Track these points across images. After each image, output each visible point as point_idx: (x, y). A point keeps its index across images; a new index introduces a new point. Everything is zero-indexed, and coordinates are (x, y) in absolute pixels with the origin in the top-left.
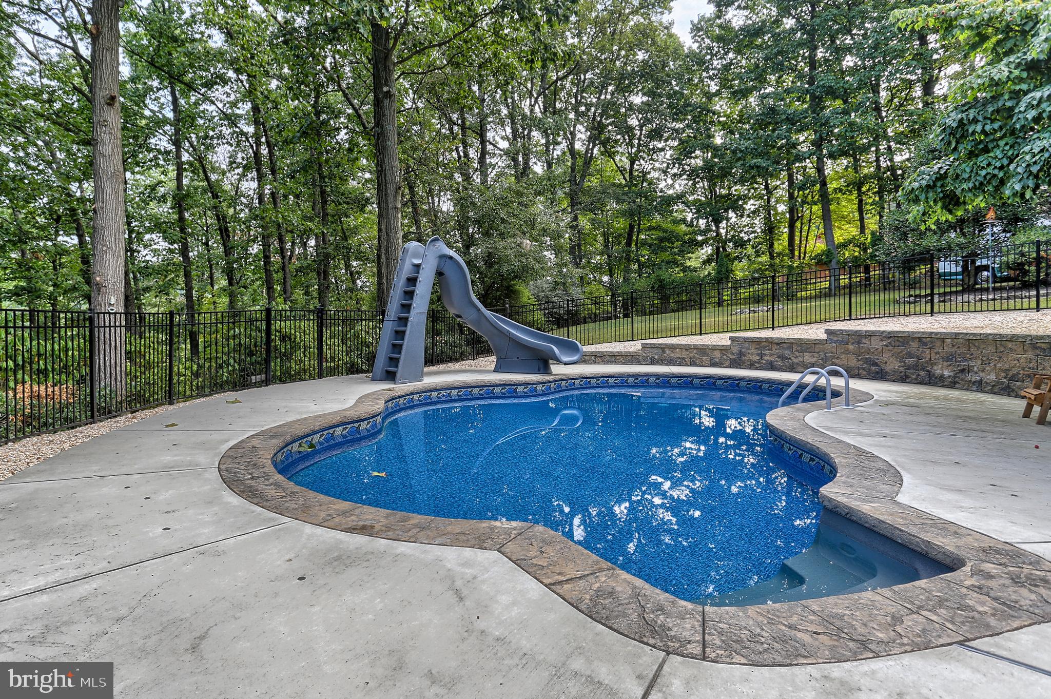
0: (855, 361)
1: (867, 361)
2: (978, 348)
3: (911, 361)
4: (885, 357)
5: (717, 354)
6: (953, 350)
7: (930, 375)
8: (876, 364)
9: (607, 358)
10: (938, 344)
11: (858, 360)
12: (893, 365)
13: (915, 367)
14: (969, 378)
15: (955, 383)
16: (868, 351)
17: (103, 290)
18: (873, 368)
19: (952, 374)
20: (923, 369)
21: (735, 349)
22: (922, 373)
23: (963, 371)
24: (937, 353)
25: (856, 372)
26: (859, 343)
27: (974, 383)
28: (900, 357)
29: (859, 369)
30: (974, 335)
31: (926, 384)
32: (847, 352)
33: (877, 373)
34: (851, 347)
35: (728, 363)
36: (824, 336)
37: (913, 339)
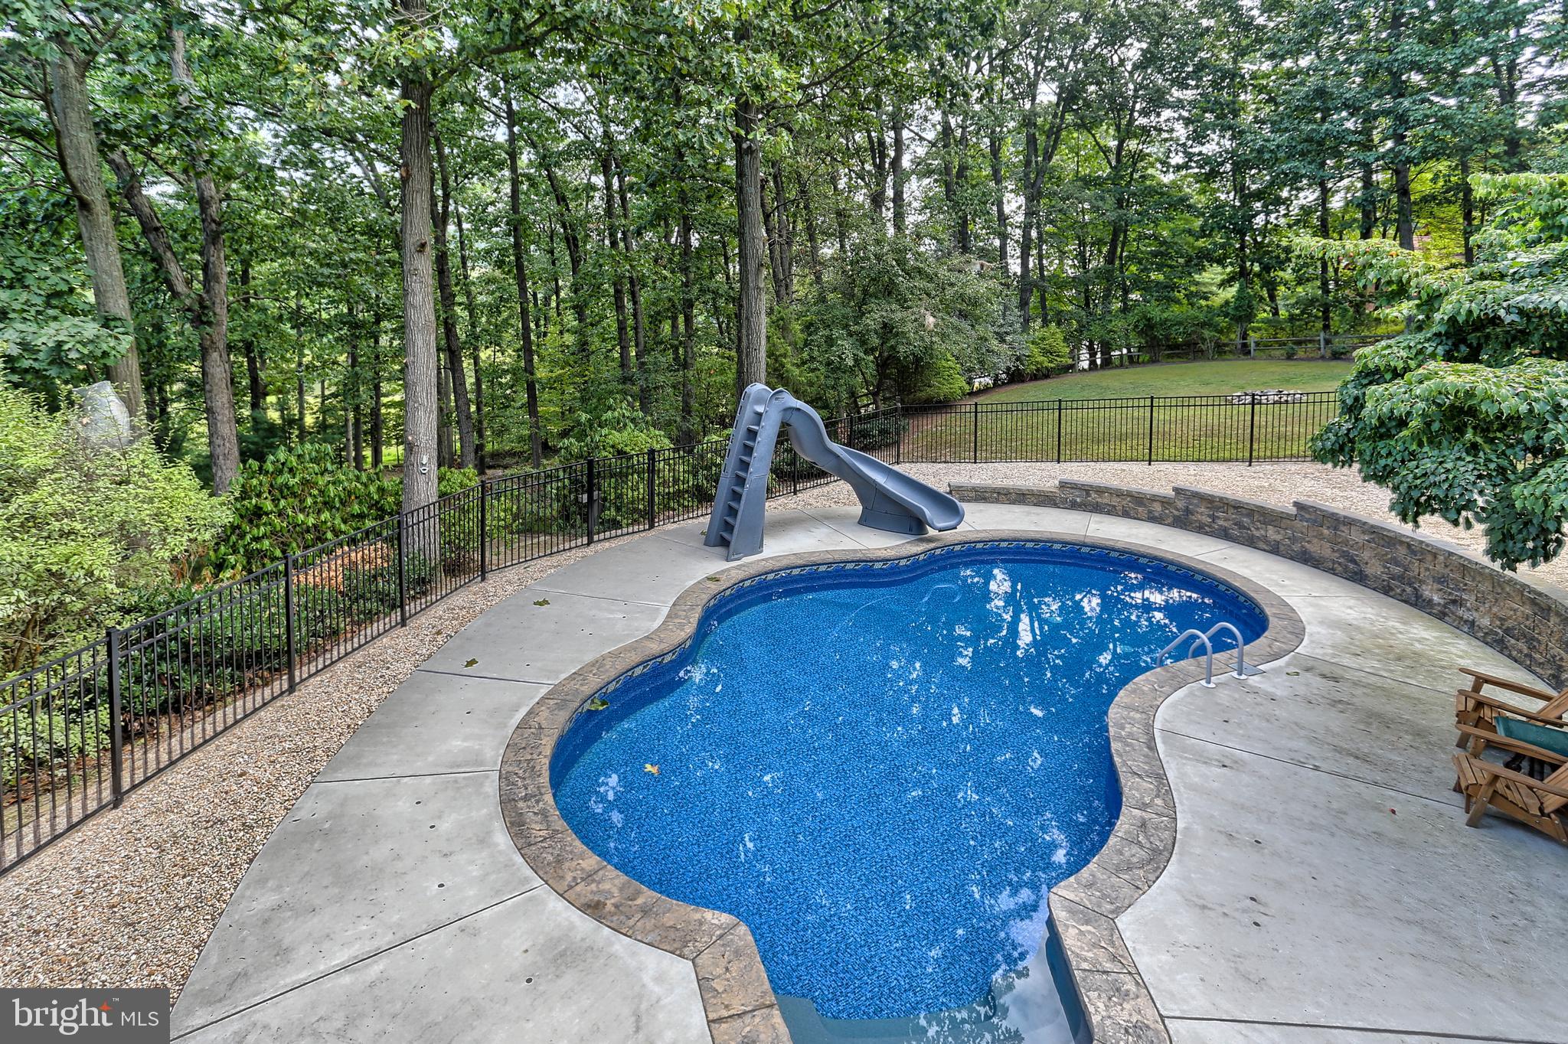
0: (1329, 551)
1: (1345, 555)
2: (1474, 580)
3: (1397, 570)
4: (1366, 555)
5: (1157, 507)
6: (1447, 571)
7: (1418, 596)
8: (1355, 562)
9: (1014, 496)
10: (1429, 558)
11: (1334, 551)
12: (1374, 569)
13: (1401, 578)
14: (1460, 613)
15: (1445, 614)
16: (1346, 542)
17: (415, 449)
18: (1351, 566)
19: (1442, 602)
20: (1410, 585)
21: (1180, 504)
22: (1409, 589)
23: (1454, 602)
24: (1427, 569)
25: (1330, 565)
26: (1336, 529)
27: (1466, 621)
28: (1385, 561)
29: (1334, 562)
30: (1470, 561)
31: (1411, 605)
32: (1321, 537)
33: (1355, 573)
34: (1326, 532)
35: (1170, 520)
36: (1293, 510)
37: (1401, 543)
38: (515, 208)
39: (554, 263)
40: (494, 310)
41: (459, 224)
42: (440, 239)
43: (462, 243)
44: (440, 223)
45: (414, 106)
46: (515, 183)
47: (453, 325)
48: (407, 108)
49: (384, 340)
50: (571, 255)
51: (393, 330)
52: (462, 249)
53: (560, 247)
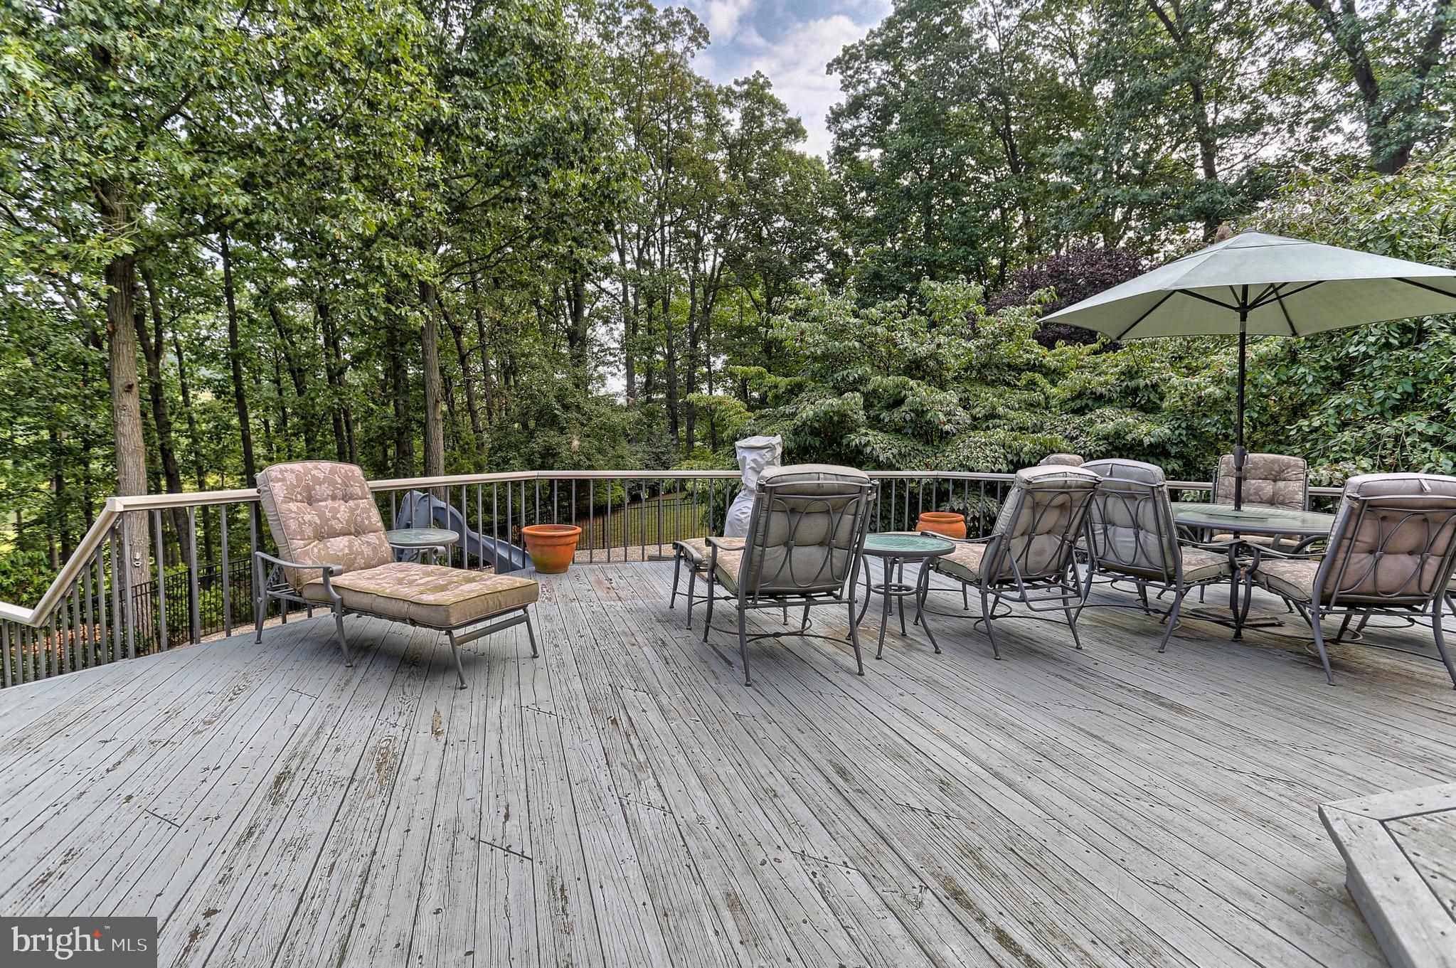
38: (234, 343)
39: (280, 393)
40: (216, 435)
41: (179, 354)
42: (154, 372)
43: (182, 371)
44: (153, 356)
45: (115, 290)
46: (232, 319)
47: (171, 451)
48: (110, 291)
49: (95, 466)
50: (296, 385)
51: (105, 457)
52: (182, 376)
53: (286, 377)
